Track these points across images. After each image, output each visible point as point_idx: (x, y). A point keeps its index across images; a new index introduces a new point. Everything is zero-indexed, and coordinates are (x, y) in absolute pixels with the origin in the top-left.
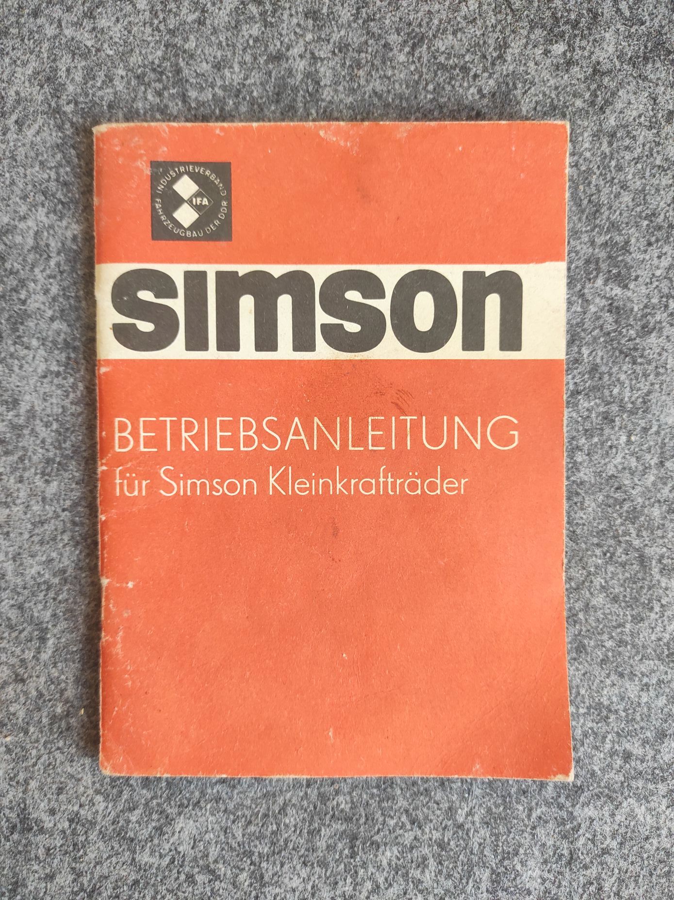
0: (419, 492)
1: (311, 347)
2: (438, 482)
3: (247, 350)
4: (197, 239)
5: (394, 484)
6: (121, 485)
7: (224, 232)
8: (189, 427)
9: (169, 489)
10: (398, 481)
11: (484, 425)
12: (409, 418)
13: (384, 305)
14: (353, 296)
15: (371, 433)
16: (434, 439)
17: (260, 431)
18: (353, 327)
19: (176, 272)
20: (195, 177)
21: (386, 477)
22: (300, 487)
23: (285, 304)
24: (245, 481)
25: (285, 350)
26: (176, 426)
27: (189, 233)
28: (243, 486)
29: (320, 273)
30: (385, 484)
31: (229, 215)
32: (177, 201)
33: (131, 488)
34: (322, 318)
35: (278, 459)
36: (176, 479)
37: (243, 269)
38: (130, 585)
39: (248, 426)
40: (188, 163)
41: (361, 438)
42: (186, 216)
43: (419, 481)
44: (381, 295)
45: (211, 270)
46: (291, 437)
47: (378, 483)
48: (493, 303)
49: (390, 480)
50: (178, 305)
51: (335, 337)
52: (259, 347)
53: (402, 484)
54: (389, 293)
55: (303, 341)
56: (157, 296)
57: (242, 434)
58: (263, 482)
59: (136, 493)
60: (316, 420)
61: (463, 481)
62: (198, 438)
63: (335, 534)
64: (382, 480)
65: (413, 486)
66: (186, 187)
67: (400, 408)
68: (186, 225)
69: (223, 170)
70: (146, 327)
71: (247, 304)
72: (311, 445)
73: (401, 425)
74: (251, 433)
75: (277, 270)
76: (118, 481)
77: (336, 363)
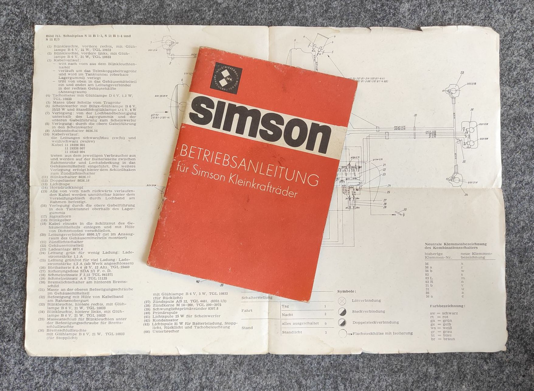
0: (280, 193)
1: (255, 136)
2: (287, 191)
3: (233, 132)
4: (225, 91)
5: (272, 189)
6: (179, 167)
7: (235, 91)
8: (207, 153)
9: (195, 172)
10: (274, 188)
11: (307, 176)
12: (282, 168)
13: (283, 128)
14: (273, 122)
15: (268, 170)
16: (289, 176)
17: (230, 160)
18: (270, 133)
19: (215, 100)
20: (229, 70)
21: (270, 186)
22: (239, 182)
23: (249, 119)
24: (221, 176)
25: (246, 135)
26: (203, 152)
27: (223, 89)
28: (221, 177)
29: (264, 112)
30: (269, 188)
31: (238, 86)
32: (222, 77)
33: (182, 169)
34: (261, 127)
35: (234, 171)
36: (198, 170)
37: (238, 105)
38: (174, 202)
39: (227, 158)
40: (229, 66)
41: (264, 171)
42: (223, 83)
43: (281, 190)
44: (283, 125)
45: (227, 102)
46: (241, 165)
47: (266, 187)
48: (320, 136)
49: (271, 187)
50: (213, 111)
51: (264, 134)
52: (237, 132)
53: (275, 190)
54: (285, 124)
55: (253, 133)
56: (207, 107)
57: (224, 160)
58: (227, 178)
59: (183, 171)
60: (251, 161)
61: (296, 193)
62: (209, 158)
63: (248, 201)
64: (268, 186)
65: (278, 191)
66: (225, 73)
67: (280, 164)
68: (223, 86)
69: (239, 70)
70: (201, 116)
71: (237, 116)
72: (247, 169)
73: (279, 169)
74: (227, 160)
75: (249, 108)
76: (178, 165)
77: (262, 143)
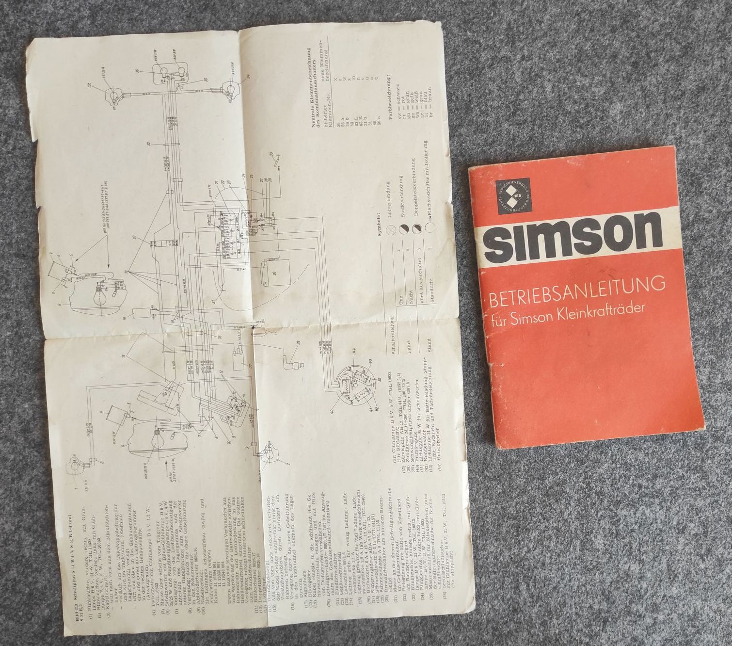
0: (624, 313)
1: (570, 254)
2: (632, 307)
3: (543, 258)
4: (518, 212)
5: (612, 310)
6: (494, 322)
7: (529, 208)
8: (521, 294)
9: (515, 321)
10: (614, 309)
11: (650, 281)
12: (616, 281)
13: (600, 233)
14: (587, 230)
15: (600, 289)
16: (628, 289)
17: (551, 293)
18: (588, 243)
19: (510, 227)
20: (514, 185)
21: (608, 307)
22: (571, 315)
23: (557, 236)
24: (547, 315)
25: (559, 256)
26: (515, 294)
27: (514, 210)
28: (546, 317)
29: (571, 221)
30: (609, 310)
31: (530, 200)
32: (508, 197)
33: (499, 323)
34: (574, 241)
35: (561, 304)
36: (517, 317)
37: (538, 223)
38: (502, 365)
39: (546, 291)
40: (512, 180)
41: (596, 292)
42: (512, 203)
43: (623, 308)
44: (599, 228)
45: (525, 225)
46: (565, 294)
47: (605, 311)
48: (648, 227)
49: (611, 309)
50: (512, 242)
51: (580, 248)
52: (548, 256)
53: (616, 310)
54: (602, 227)
55: (567, 251)
56: (503, 239)
57: (544, 295)
58: (555, 315)
59: (501, 325)
60: (576, 285)
61: (643, 306)
62: (525, 298)
63: (589, 335)
64: (607, 309)
65: (621, 310)
66: (511, 190)
67: (612, 277)
68: (513, 207)
69: (526, 181)
70: (499, 252)
71: (541, 238)
72: (574, 297)
73: (613, 284)
74: (548, 294)
75: (553, 222)
76: (493, 321)
77: (582, 259)
